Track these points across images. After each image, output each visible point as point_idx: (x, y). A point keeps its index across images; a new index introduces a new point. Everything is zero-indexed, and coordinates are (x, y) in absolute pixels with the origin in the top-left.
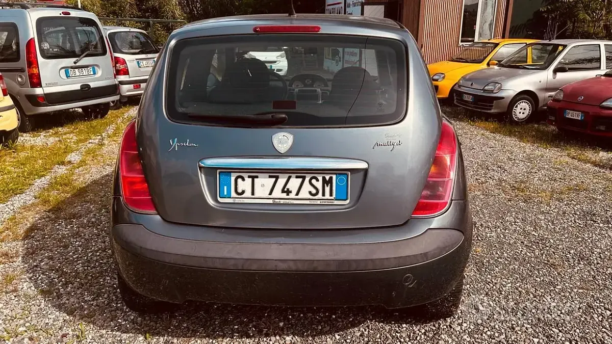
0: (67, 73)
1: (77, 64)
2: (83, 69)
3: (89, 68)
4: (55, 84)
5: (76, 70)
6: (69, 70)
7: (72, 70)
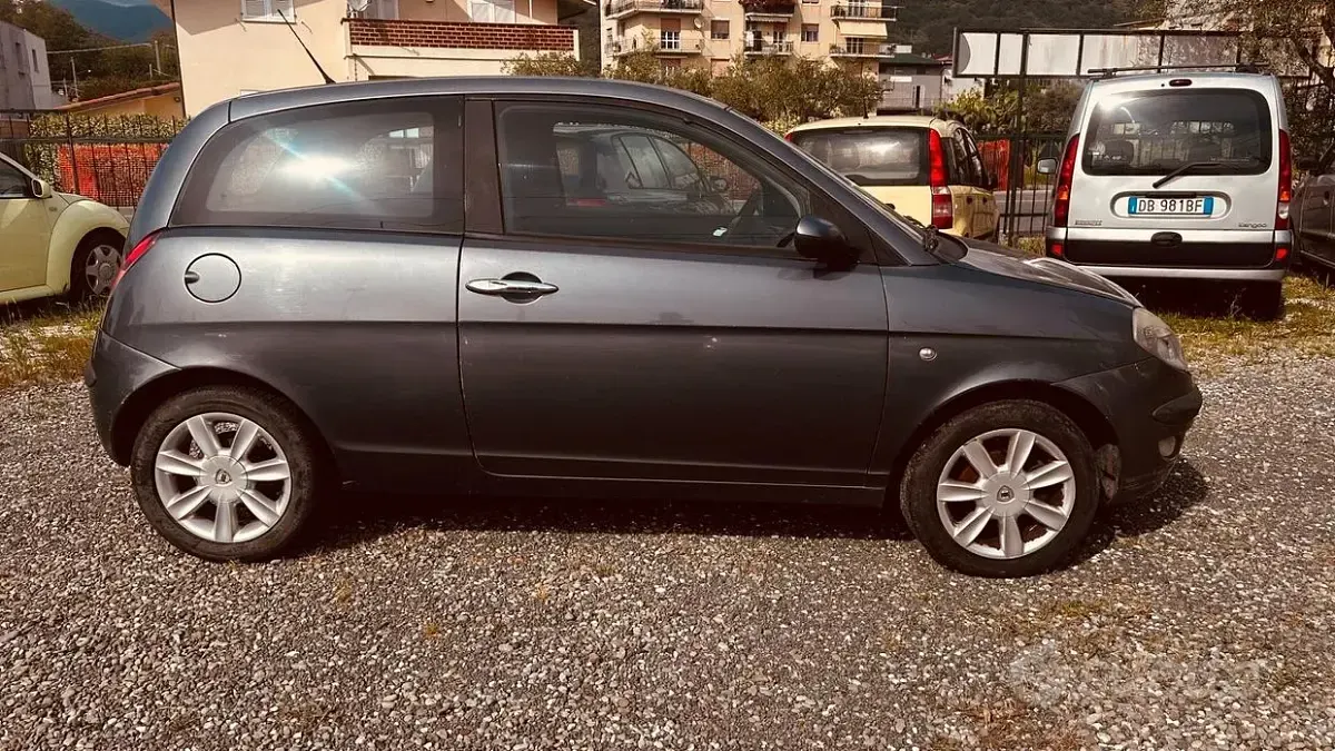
0: (1132, 205)
1: (1163, 189)
2: (1178, 201)
3: (1194, 200)
4: (1097, 225)
5: (1158, 202)
6: (1138, 200)
7: (1147, 200)
